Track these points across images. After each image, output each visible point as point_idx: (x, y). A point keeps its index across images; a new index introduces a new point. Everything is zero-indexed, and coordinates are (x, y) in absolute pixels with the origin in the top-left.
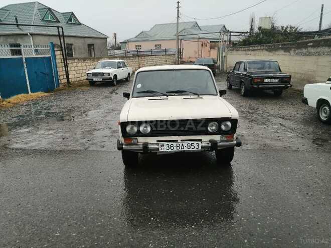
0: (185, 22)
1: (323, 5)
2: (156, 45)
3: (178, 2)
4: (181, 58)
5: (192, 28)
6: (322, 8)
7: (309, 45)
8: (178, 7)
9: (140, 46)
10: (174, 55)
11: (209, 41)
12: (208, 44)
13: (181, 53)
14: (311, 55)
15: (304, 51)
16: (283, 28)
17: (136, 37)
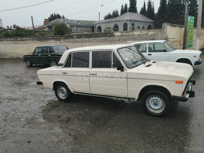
1: (32, 16)
6: (32, 18)
7: (73, 37)
14: (77, 42)
15: (71, 40)
16: (8, 27)
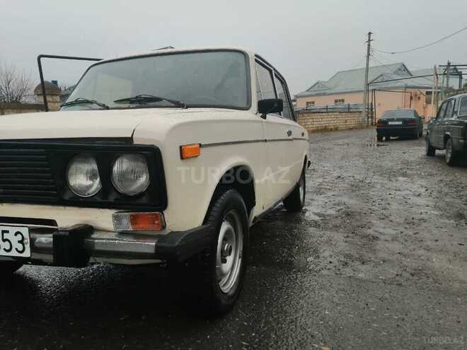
0: (384, 66)
2: (336, 101)
3: (370, 33)
4: (372, 117)
5: (395, 73)
8: (369, 40)
9: (313, 103)
10: (361, 112)
11: (424, 91)
12: (421, 96)
13: (372, 109)
17: (308, 91)
